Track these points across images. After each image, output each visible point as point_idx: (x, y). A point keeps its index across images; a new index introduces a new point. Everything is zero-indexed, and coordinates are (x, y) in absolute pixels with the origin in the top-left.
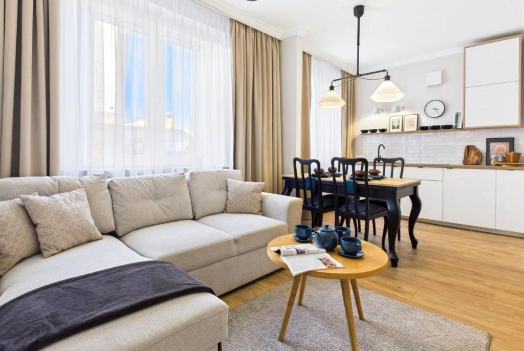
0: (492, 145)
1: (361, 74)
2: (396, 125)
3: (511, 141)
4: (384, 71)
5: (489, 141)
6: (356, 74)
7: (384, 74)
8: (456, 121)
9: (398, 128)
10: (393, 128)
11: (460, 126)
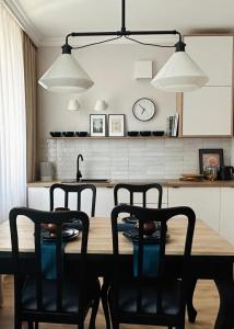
1: (131, 30)
2: (98, 127)
3: (220, 152)
4: (174, 32)
6: (120, 30)
7: (174, 39)
8: (170, 127)
9: (101, 132)
10: (95, 131)
11: (174, 134)
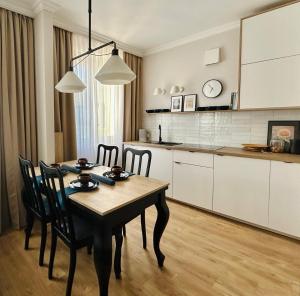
0: (274, 128)
2: (176, 105)
5: (271, 124)
8: (232, 102)
9: (179, 108)
10: (174, 108)
11: (235, 108)
